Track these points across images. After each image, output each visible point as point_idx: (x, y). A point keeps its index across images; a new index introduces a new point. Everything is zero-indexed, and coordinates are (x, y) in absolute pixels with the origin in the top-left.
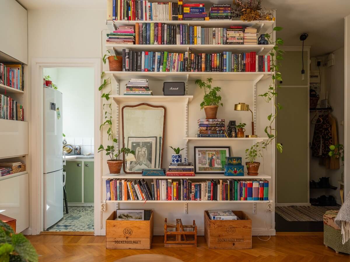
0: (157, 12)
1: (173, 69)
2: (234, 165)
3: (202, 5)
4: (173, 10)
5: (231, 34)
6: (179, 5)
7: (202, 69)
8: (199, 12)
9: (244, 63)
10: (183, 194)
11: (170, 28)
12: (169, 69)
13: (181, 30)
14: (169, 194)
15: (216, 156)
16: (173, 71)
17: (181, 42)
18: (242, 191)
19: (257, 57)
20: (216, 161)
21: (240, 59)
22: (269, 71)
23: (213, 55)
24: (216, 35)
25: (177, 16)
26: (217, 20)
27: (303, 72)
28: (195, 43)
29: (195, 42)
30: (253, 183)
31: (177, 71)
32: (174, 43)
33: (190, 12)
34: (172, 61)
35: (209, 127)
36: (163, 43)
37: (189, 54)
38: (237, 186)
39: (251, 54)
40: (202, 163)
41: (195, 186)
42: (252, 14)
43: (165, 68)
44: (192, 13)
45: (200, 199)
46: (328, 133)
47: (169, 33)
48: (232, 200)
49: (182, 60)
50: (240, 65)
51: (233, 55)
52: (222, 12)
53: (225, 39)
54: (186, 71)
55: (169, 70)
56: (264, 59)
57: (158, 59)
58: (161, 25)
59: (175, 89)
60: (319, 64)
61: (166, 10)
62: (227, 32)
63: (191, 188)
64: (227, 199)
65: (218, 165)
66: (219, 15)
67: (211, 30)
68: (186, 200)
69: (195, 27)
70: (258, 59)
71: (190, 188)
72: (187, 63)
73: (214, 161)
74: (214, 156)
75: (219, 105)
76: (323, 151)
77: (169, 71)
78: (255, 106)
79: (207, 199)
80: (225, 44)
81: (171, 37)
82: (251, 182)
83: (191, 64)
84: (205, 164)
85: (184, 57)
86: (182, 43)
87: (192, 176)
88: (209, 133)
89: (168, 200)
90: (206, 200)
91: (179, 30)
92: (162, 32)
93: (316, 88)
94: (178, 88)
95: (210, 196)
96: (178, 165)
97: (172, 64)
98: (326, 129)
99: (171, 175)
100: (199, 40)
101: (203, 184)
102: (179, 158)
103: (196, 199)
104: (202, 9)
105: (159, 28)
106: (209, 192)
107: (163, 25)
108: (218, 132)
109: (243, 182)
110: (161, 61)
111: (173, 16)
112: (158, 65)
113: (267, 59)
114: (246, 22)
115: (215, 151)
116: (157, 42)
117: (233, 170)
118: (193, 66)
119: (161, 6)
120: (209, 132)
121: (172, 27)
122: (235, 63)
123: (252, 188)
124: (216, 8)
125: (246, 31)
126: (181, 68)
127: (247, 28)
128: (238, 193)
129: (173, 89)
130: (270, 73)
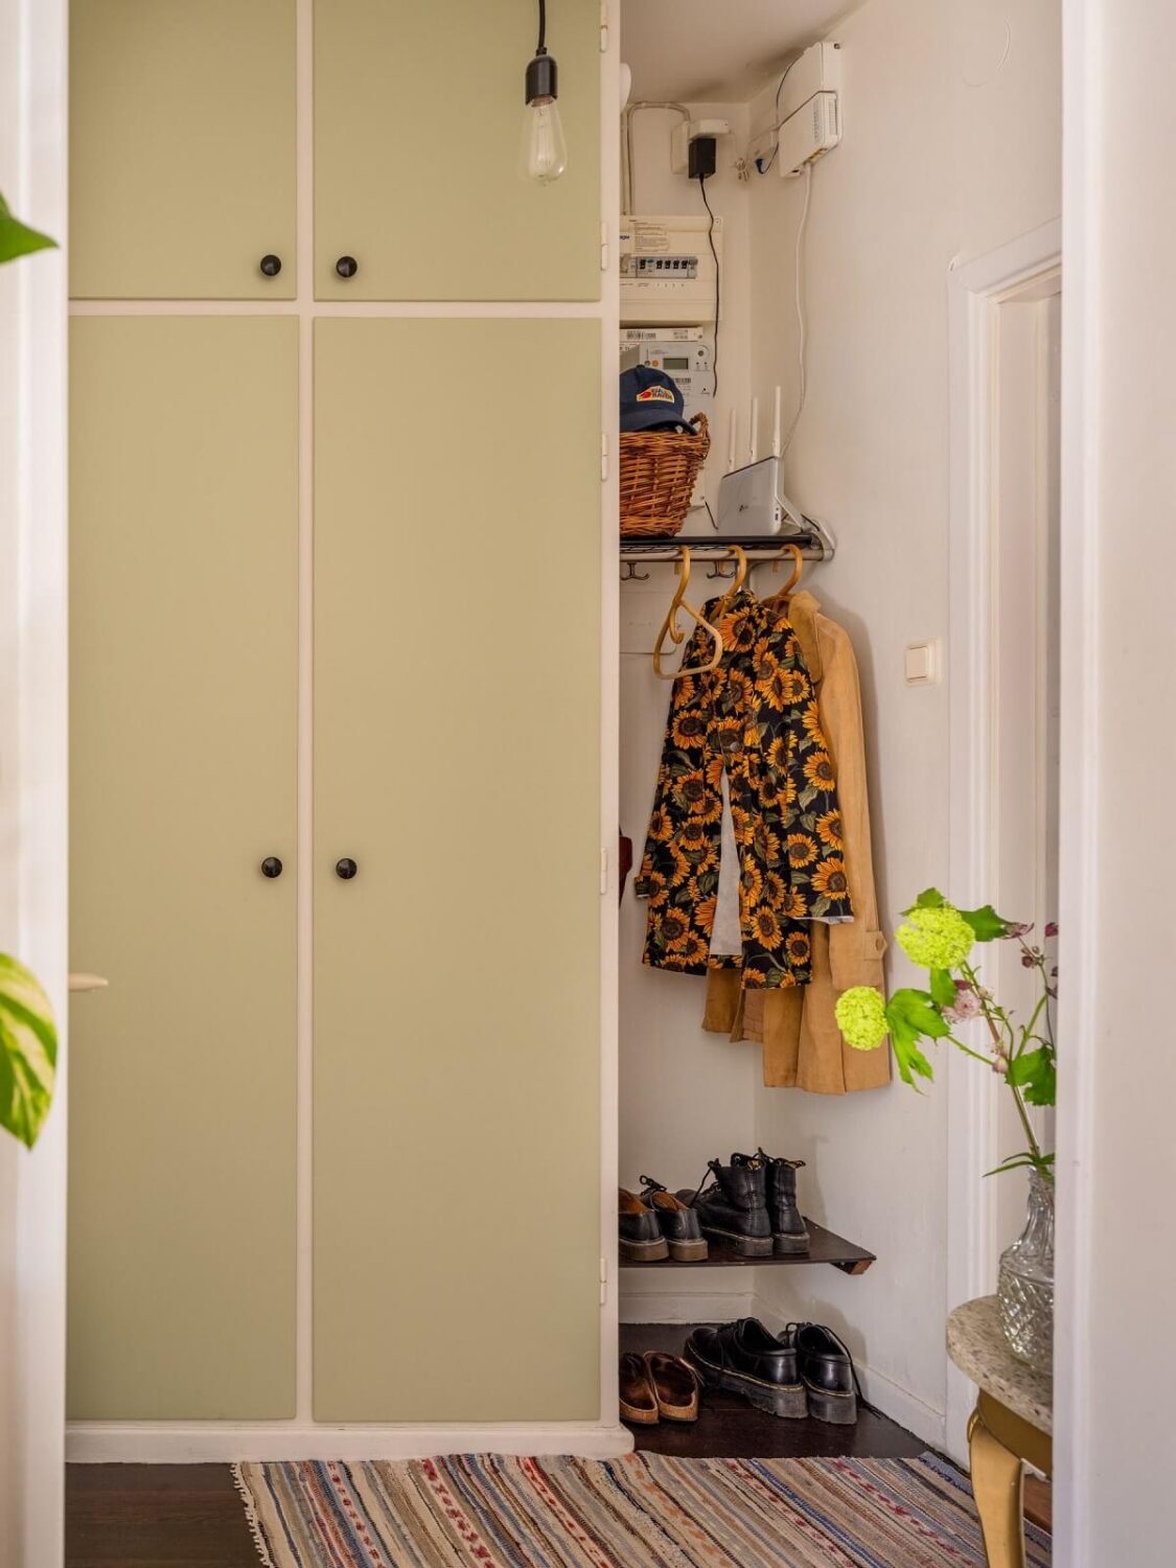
27: (541, 81)
46: (802, 757)
60: (702, 157)
76: (755, 921)
93: (683, 363)
98: (779, 722)
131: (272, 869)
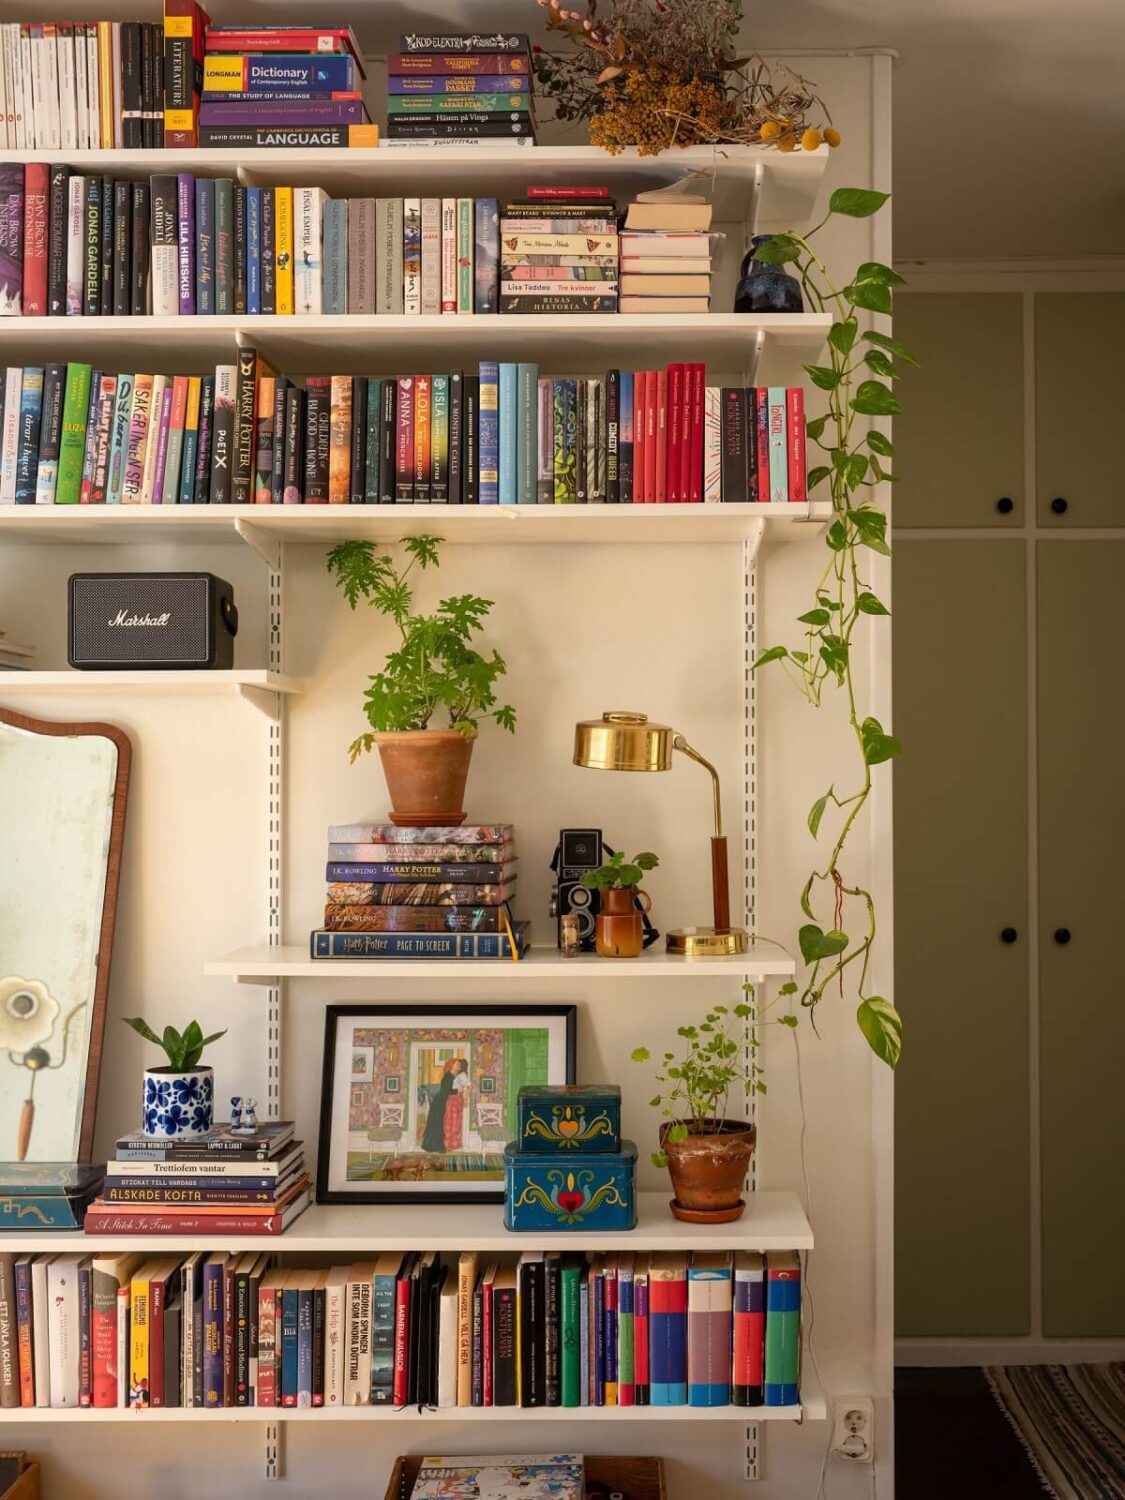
0: (18, 88)
1: (125, 487)
2: (565, 1150)
3: (330, 40)
4: (124, 76)
5: (532, 239)
6: (171, 40)
7: (333, 485)
8: (313, 87)
9: (623, 439)
10: (199, 1362)
11: (107, 201)
12: (100, 483)
13: (184, 213)
14: (96, 1363)
15: (480, 1071)
16: (131, 501)
17: (185, 295)
18: (614, 1336)
19: (713, 397)
20: (474, 1112)
21: (597, 414)
22: (797, 494)
23: (406, 384)
24: (429, 245)
25: (156, 115)
26: (431, 141)
28: (283, 307)
29: (282, 297)
30: (690, 1282)
31: (158, 498)
32: (136, 301)
33: (250, 86)
34: (120, 427)
35: (396, 882)
36: (55, 305)
37: (241, 378)
38: (579, 1305)
39: (670, 376)
40: (377, 1123)
41: (281, 1302)
42: (664, 101)
43: (70, 475)
44: (256, 96)
45: (317, 1399)
47: (100, 235)
48: (541, 1403)
49: (192, 424)
50: (591, 454)
51: (546, 387)
52: (469, 84)
53: (488, 274)
54: (219, 495)
55: (99, 496)
56: (761, 413)
57: (22, 418)
58: (43, 179)
59: (148, 621)
61: (81, 75)
62: (505, 223)
63: (253, 1316)
64: (504, 1398)
65: (487, 1133)
66: (443, 106)
67: (390, 216)
68: (215, 1405)
69: (282, 193)
70: (718, 411)
71: (247, 1320)
72: (229, 439)
73: (459, 1112)
74: (462, 1076)
75: (486, 719)
77: (103, 500)
78: (752, 722)
79: (365, 1398)
80: (489, 311)
81: (113, 264)
82: (675, 1275)
83: (256, 446)
84: (395, 1133)
85: (206, 402)
86: (191, 307)
87: (264, 1232)
88: (392, 924)
89: (91, 1403)
90: (359, 1403)
91: (169, 217)
92: (49, 226)
94: (165, 617)
95: (387, 1377)
96: (174, 1153)
97: (123, 449)
99: (117, 1225)
100: (309, 285)
101: (337, 1292)
102: (184, 1098)
103: (289, 1400)
104: (333, 65)
105: (30, 199)
106: (383, 1344)
107: (59, 177)
108: (452, 920)
109: (623, 1276)
110: (45, 429)
111: (126, 114)
112: (25, 459)
113: (783, 411)
114: (630, 157)
115: (468, 1035)
116: (16, 301)
117: (555, 1191)
118: (272, 460)
119: (46, 48)
120: (393, 916)
121: (121, 196)
122: (559, 438)
123: (682, 1316)
124: (422, 64)
125: (636, 215)
126: (187, 479)
127: (640, 197)
128: (584, 1354)
129: (134, 622)
130: (800, 508)
131: (1009, 936)
